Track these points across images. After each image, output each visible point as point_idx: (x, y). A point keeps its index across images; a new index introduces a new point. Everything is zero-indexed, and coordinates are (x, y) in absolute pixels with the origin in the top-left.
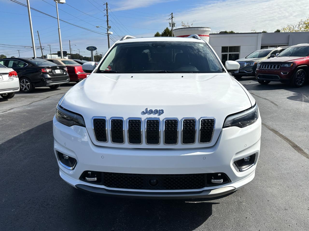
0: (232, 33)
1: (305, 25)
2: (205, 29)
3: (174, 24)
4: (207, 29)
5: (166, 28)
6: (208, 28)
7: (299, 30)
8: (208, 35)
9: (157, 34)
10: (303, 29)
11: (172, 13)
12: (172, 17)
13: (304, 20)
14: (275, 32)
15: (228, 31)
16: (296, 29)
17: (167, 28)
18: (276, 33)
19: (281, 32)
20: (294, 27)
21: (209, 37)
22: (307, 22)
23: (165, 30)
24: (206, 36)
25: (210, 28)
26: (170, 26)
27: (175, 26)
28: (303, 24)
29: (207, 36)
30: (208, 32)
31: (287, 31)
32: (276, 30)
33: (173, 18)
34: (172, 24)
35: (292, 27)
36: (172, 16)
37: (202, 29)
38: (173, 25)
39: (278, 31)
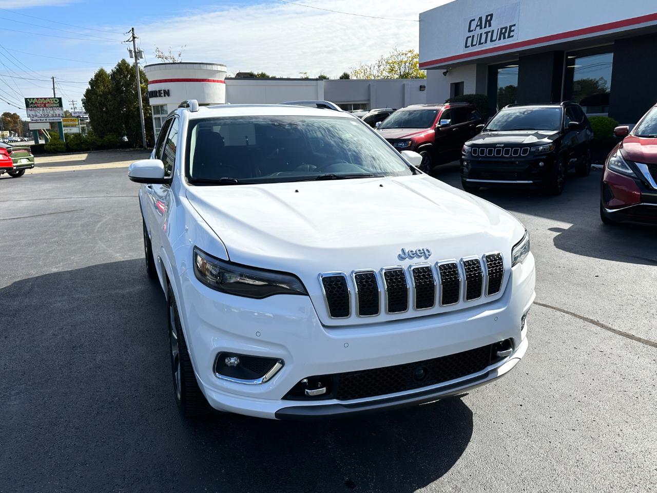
0: (263, 77)
1: (388, 66)
2: (215, 68)
3: (140, 52)
4: (219, 68)
5: (122, 59)
6: (220, 65)
7: (379, 75)
8: (223, 79)
9: (99, 72)
10: (385, 74)
11: (133, 29)
12: (134, 38)
13: (385, 57)
14: (341, 78)
15: (256, 73)
16: (375, 72)
17: (123, 61)
18: (344, 80)
19: (350, 77)
20: (372, 69)
21: (225, 84)
22: (390, 61)
23: (119, 65)
24: (218, 81)
25: (225, 66)
26: (131, 57)
27: (143, 56)
28: (385, 63)
29: (221, 82)
30: (221, 73)
31: (361, 76)
32: (341, 74)
33: (136, 39)
34: (135, 52)
35: (368, 70)
36: (133, 34)
37: (209, 67)
38: (138, 54)
39: (346, 77)
